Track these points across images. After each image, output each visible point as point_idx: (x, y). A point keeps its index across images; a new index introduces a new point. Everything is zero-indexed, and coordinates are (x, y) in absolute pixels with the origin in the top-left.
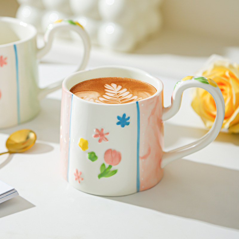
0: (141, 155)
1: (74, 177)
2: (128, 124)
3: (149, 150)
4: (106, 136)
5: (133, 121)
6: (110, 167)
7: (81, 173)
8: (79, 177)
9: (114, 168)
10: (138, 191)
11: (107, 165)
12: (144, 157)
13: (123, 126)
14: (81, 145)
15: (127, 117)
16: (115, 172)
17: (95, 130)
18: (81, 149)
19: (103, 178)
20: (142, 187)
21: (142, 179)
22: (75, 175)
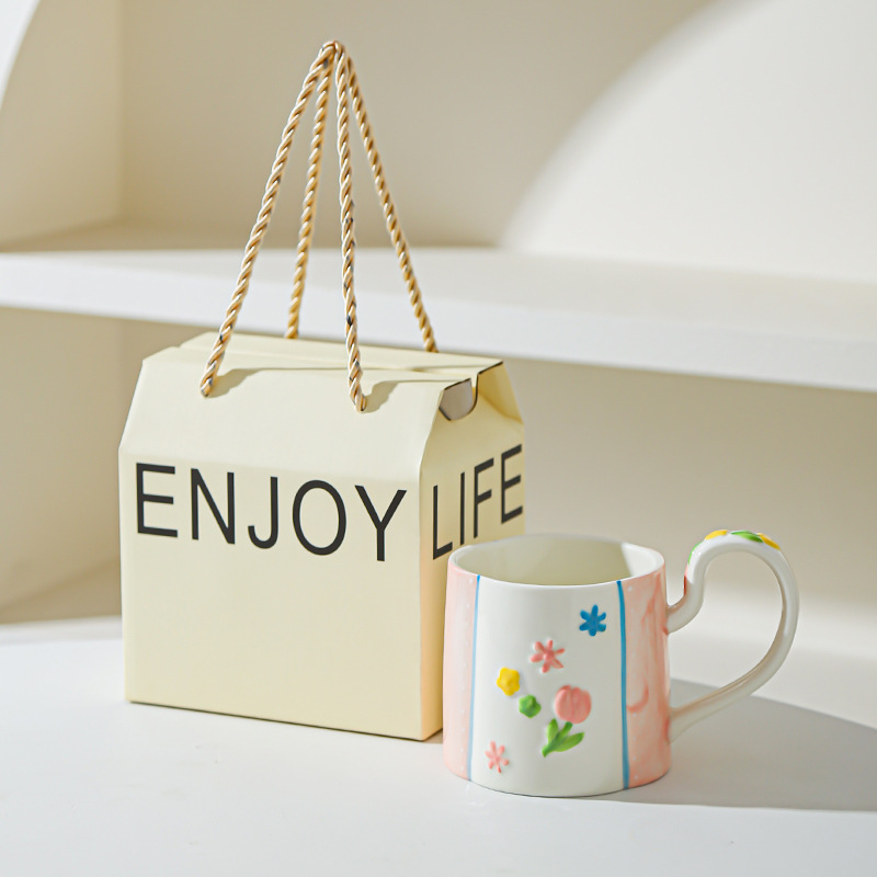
0: (630, 702)
1: (487, 761)
2: (603, 629)
3: (646, 693)
4: (559, 657)
5: (612, 622)
6: (568, 726)
7: (503, 749)
8: (498, 758)
9: (576, 728)
10: (626, 788)
11: (562, 723)
12: (636, 709)
13: (593, 633)
14: (504, 682)
15: (600, 613)
16: (579, 737)
17: (534, 646)
18: (503, 694)
19: (554, 754)
20: (635, 778)
21: (632, 759)
22: (489, 755)
